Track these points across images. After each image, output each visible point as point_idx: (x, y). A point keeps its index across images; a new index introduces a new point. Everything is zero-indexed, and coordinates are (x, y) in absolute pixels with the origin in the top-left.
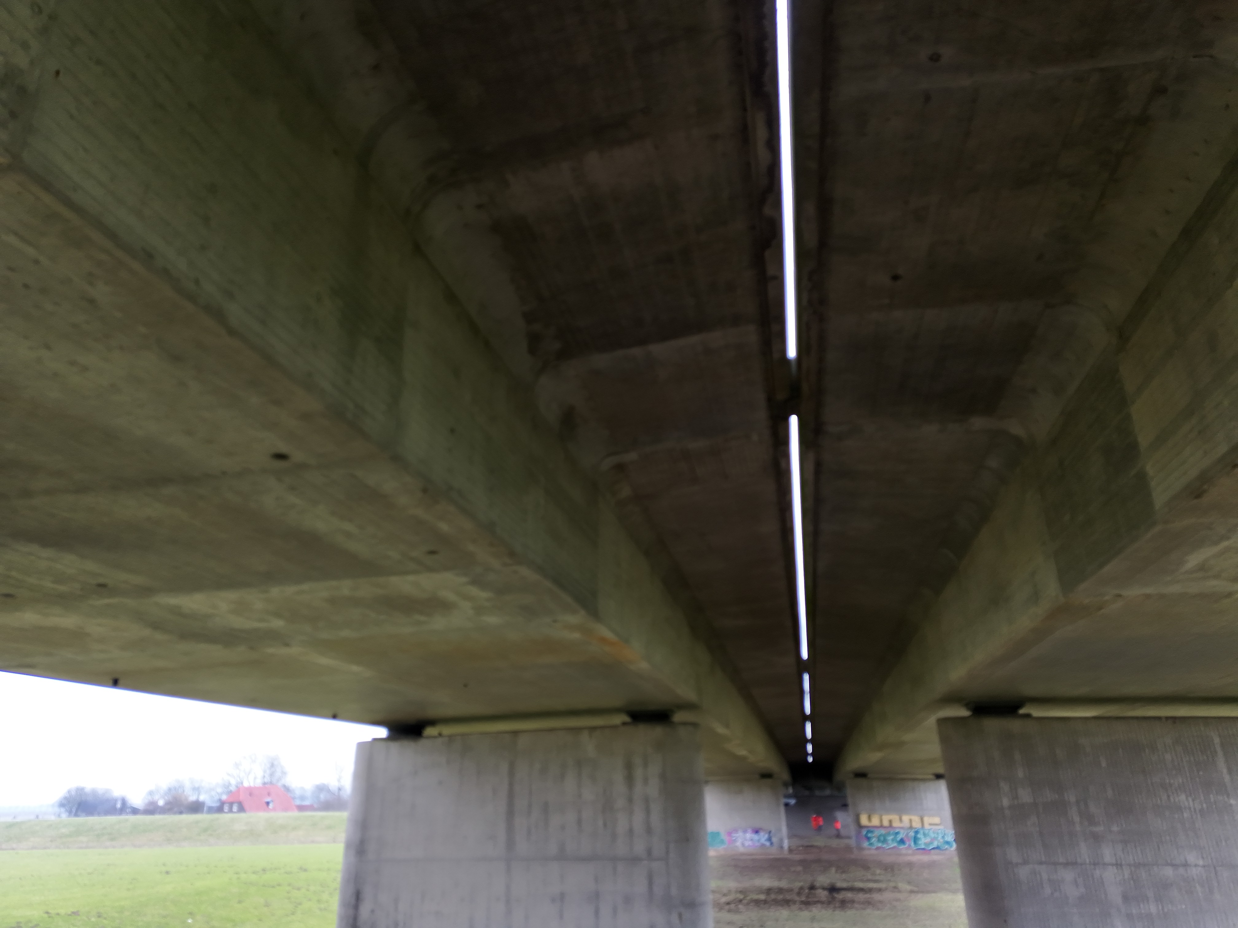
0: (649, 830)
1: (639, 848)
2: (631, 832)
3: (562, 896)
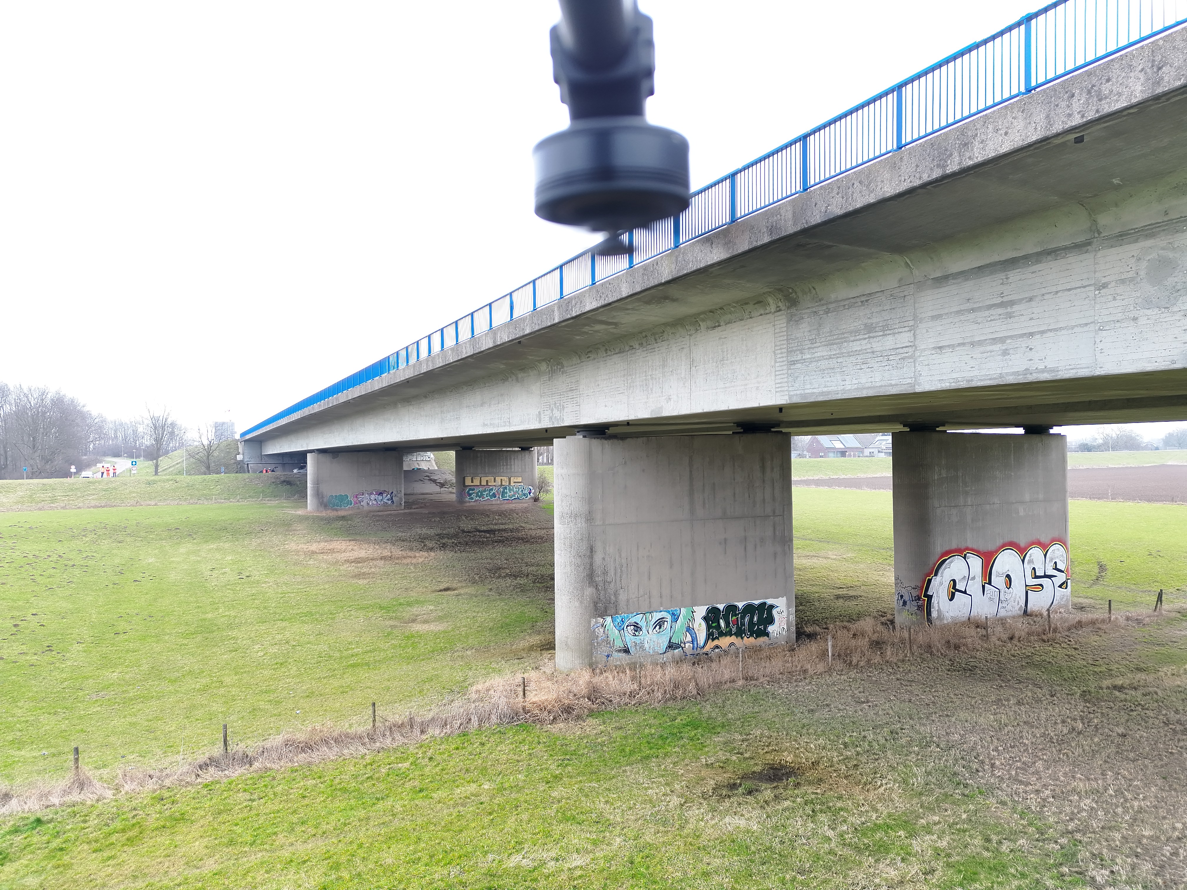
1: (769, 510)
3: (725, 540)
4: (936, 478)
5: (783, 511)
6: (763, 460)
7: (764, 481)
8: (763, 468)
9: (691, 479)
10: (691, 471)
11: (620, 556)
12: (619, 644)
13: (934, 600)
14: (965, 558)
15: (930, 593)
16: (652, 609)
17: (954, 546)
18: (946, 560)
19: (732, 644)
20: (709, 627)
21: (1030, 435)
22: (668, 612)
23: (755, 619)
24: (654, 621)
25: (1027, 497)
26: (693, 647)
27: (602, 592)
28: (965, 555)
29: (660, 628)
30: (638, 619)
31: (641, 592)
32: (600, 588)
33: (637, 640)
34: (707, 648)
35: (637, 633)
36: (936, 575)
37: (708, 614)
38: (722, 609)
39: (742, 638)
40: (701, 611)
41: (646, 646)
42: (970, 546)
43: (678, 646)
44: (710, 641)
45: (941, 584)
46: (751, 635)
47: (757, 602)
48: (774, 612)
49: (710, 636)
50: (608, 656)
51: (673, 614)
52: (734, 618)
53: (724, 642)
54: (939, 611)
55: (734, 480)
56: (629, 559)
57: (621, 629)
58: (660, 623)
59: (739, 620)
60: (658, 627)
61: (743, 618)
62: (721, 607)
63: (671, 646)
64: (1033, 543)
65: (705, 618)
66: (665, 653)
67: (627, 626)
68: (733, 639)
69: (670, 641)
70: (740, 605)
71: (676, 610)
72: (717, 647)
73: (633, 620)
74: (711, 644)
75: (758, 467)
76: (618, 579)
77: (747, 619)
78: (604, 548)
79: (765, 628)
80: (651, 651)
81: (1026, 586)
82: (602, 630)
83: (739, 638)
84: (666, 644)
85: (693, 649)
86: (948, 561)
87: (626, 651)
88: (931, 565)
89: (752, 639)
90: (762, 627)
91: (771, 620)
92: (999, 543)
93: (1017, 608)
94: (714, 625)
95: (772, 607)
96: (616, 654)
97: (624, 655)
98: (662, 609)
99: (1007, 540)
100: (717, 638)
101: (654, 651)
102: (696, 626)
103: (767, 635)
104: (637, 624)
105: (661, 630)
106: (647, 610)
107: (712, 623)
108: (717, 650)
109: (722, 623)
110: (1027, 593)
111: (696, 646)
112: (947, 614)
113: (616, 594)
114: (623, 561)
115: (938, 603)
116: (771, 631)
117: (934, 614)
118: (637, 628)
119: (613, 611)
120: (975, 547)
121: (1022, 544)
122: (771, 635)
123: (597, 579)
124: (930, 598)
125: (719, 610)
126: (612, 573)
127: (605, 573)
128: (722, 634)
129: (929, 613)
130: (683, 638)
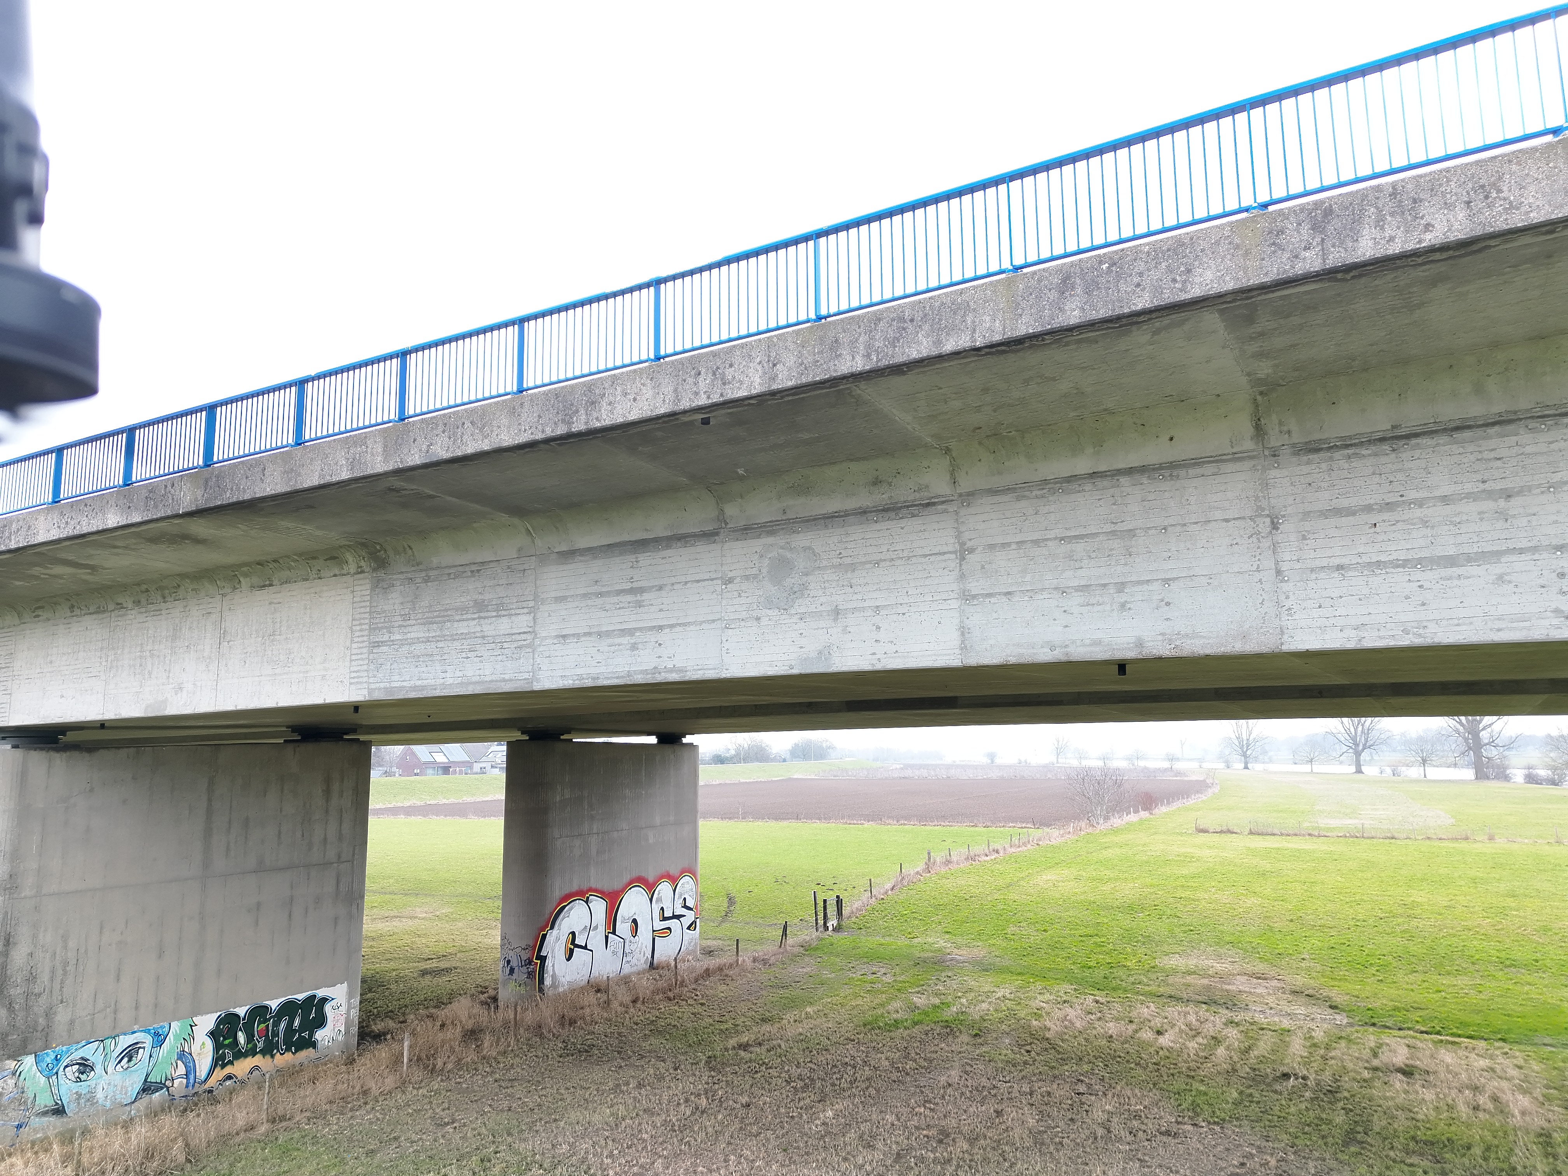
0: (340, 838)
1: (331, 854)
2: (325, 839)
3: (259, 905)
4: (558, 799)
5: (353, 855)
6: (328, 781)
7: (327, 811)
8: (327, 793)
9: (209, 812)
10: (210, 800)
11: (65, 947)
12: (45, 1101)
13: (548, 962)
14: (587, 902)
15: (543, 953)
16: (117, 1031)
17: (575, 888)
18: (565, 906)
19: (257, 1068)
20: (218, 1046)
21: (662, 745)
22: (148, 1031)
23: (297, 1023)
24: (119, 1049)
25: (658, 820)
26: (188, 1083)
27: (21, 1015)
28: (588, 898)
29: (130, 1060)
30: (88, 1051)
31: (100, 1004)
32: (17, 1007)
33: (83, 1088)
34: (212, 1082)
35: (83, 1077)
36: (552, 928)
37: (218, 1026)
38: (242, 1015)
39: (273, 1056)
40: (207, 1022)
41: (100, 1095)
42: (593, 885)
43: (160, 1086)
44: (218, 1069)
45: (558, 939)
46: (288, 1049)
47: (301, 996)
48: (328, 1008)
49: (219, 1061)
50: (19, 1127)
51: (157, 1034)
52: (262, 1026)
53: (241, 1068)
54: (554, 976)
55: (281, 811)
56: (82, 950)
57: (51, 1073)
58: (130, 1053)
59: (270, 1028)
60: (126, 1059)
61: (276, 1024)
62: (241, 1011)
63: (147, 1088)
64: (662, 877)
65: (213, 1034)
66: (133, 1102)
67: (66, 1066)
68: (258, 1060)
69: (146, 1080)
70: (274, 1004)
71: (162, 1027)
72: (229, 1077)
73: (77, 1055)
74: (219, 1074)
75: (320, 791)
76: (56, 986)
77: (283, 1025)
78: (35, 937)
79: (311, 1035)
80: (108, 1104)
81: (654, 931)
82: (11, 1082)
83: (268, 1057)
84: (138, 1086)
85: (187, 1087)
86: (567, 908)
87: (59, 1111)
88: (547, 916)
89: (288, 1056)
90: (306, 1034)
91: (321, 1021)
92: (626, 879)
93: (643, 961)
94: (227, 1042)
95: (324, 1000)
96: (36, 1122)
97: (52, 1119)
98: (136, 1028)
99: (635, 875)
100: (231, 1063)
101: (113, 1103)
102: (195, 1049)
103: (314, 1045)
104: (87, 1060)
105: (132, 1063)
106: (107, 1035)
107: (225, 1039)
108: (228, 1083)
109: (241, 1037)
110: (654, 940)
111: (192, 1081)
112: (563, 980)
113: (49, 1014)
114: (69, 954)
115: (553, 965)
116: (320, 1039)
117: (548, 981)
118: (85, 1066)
119: (40, 1043)
120: (599, 886)
121: (651, 880)
122: (319, 1045)
123: (12, 992)
124: (543, 959)
125: (238, 1016)
126: (45, 977)
127: (32, 978)
128: (239, 1055)
129: (541, 980)
130: (170, 1071)
